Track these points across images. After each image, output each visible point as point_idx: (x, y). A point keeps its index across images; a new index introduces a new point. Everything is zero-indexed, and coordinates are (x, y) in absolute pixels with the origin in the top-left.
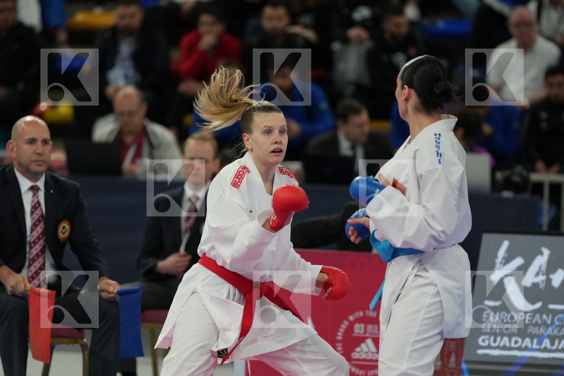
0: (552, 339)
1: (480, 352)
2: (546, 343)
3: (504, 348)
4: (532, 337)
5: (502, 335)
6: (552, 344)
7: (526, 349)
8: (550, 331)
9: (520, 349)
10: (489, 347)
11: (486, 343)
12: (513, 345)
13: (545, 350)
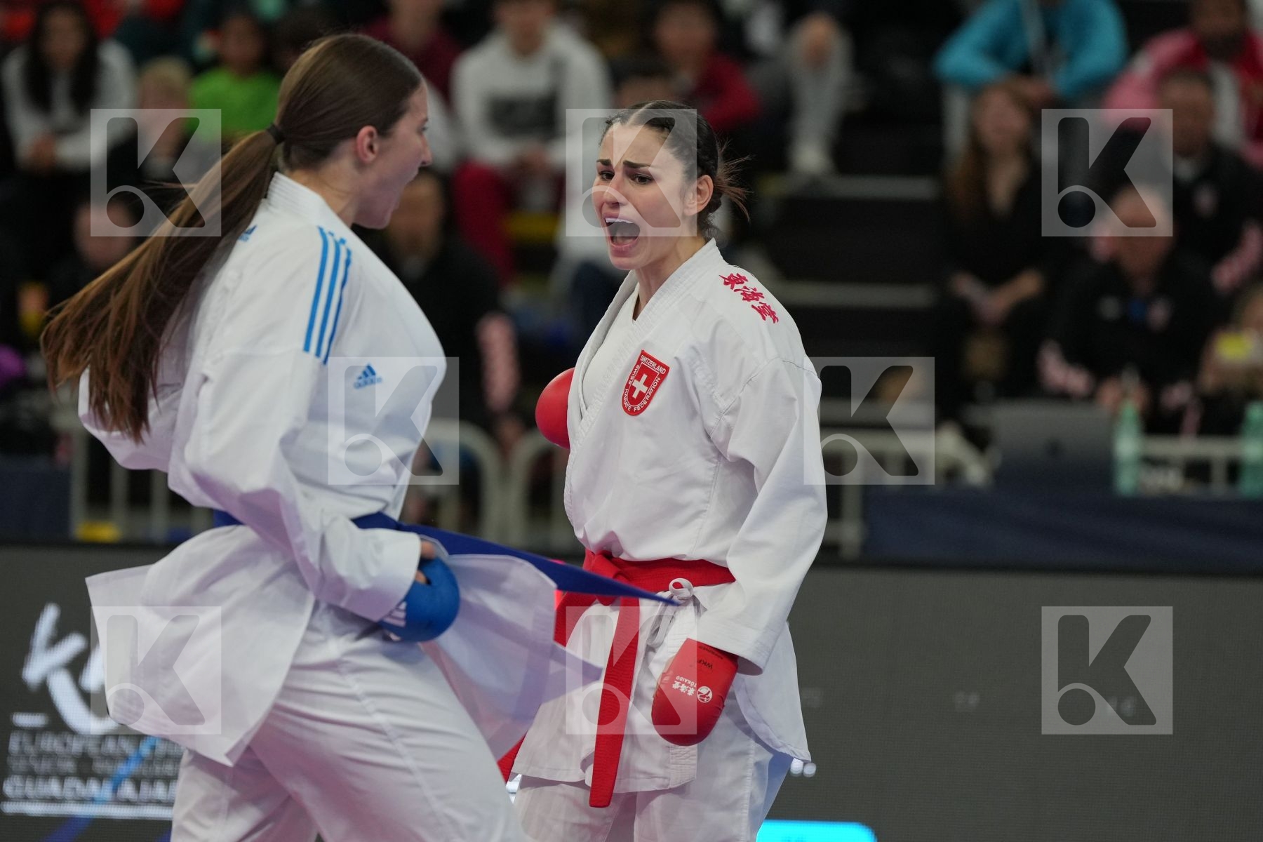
0: (137, 781)
1: (10, 808)
2: (128, 790)
3: (53, 800)
4: (101, 778)
5: (47, 777)
6: (138, 788)
7: (92, 800)
8: (134, 767)
9: (82, 801)
10: (26, 799)
11: (19, 793)
12: (68, 794)
13: (128, 802)
